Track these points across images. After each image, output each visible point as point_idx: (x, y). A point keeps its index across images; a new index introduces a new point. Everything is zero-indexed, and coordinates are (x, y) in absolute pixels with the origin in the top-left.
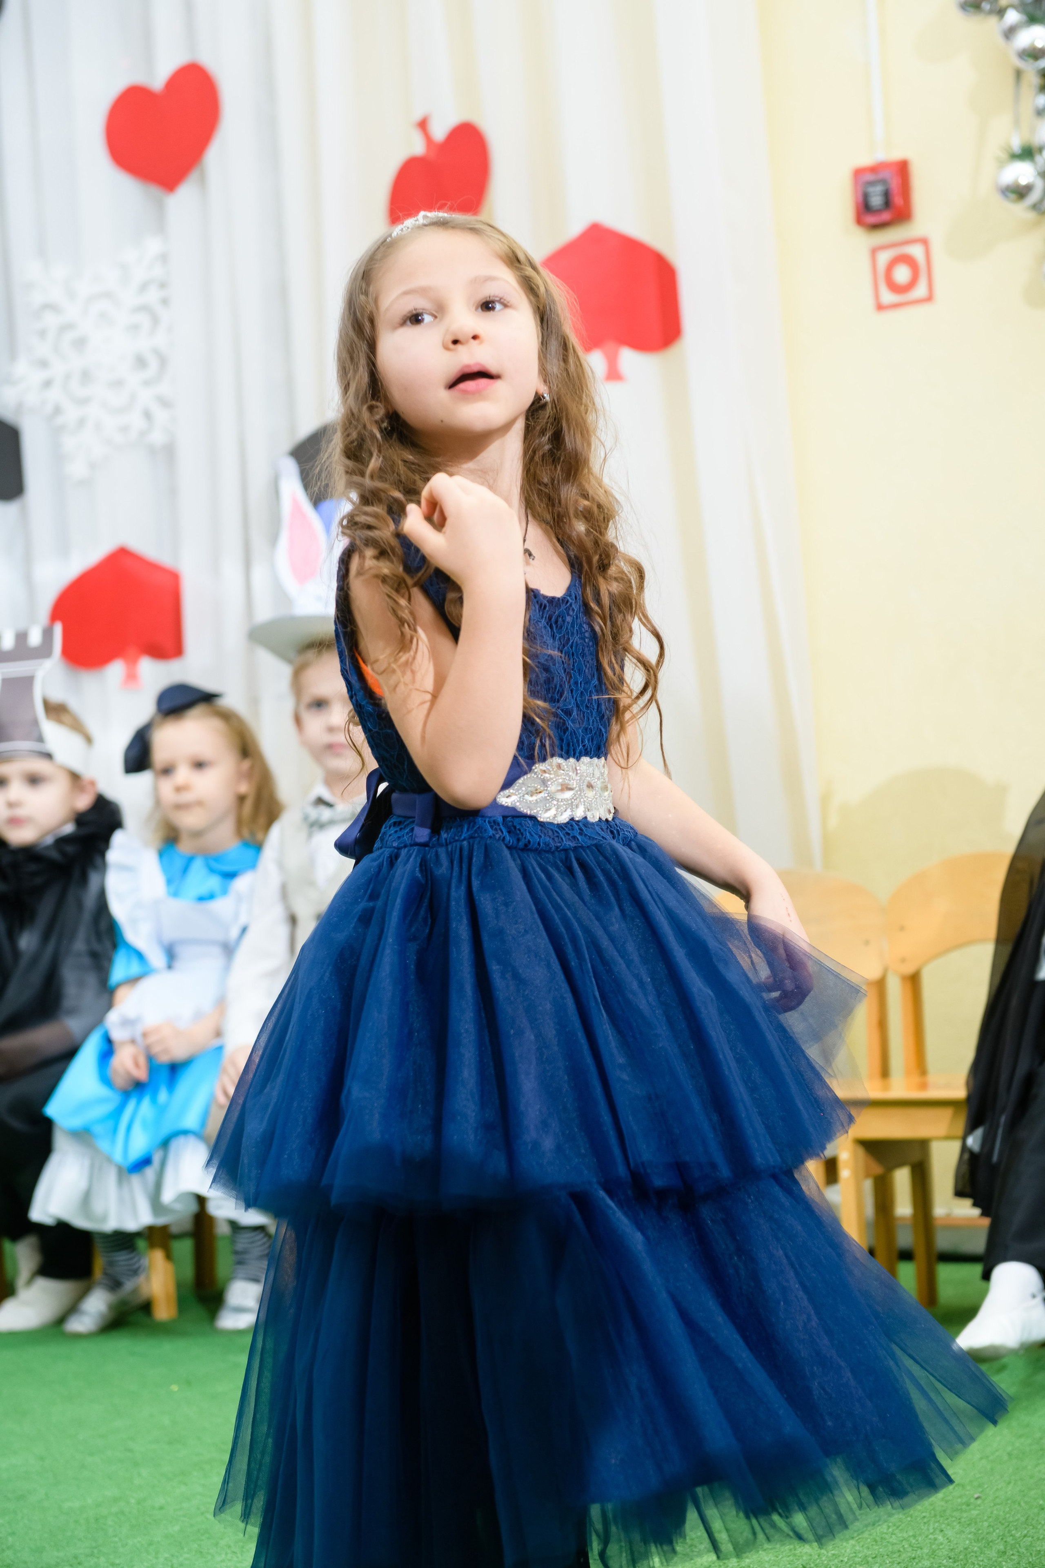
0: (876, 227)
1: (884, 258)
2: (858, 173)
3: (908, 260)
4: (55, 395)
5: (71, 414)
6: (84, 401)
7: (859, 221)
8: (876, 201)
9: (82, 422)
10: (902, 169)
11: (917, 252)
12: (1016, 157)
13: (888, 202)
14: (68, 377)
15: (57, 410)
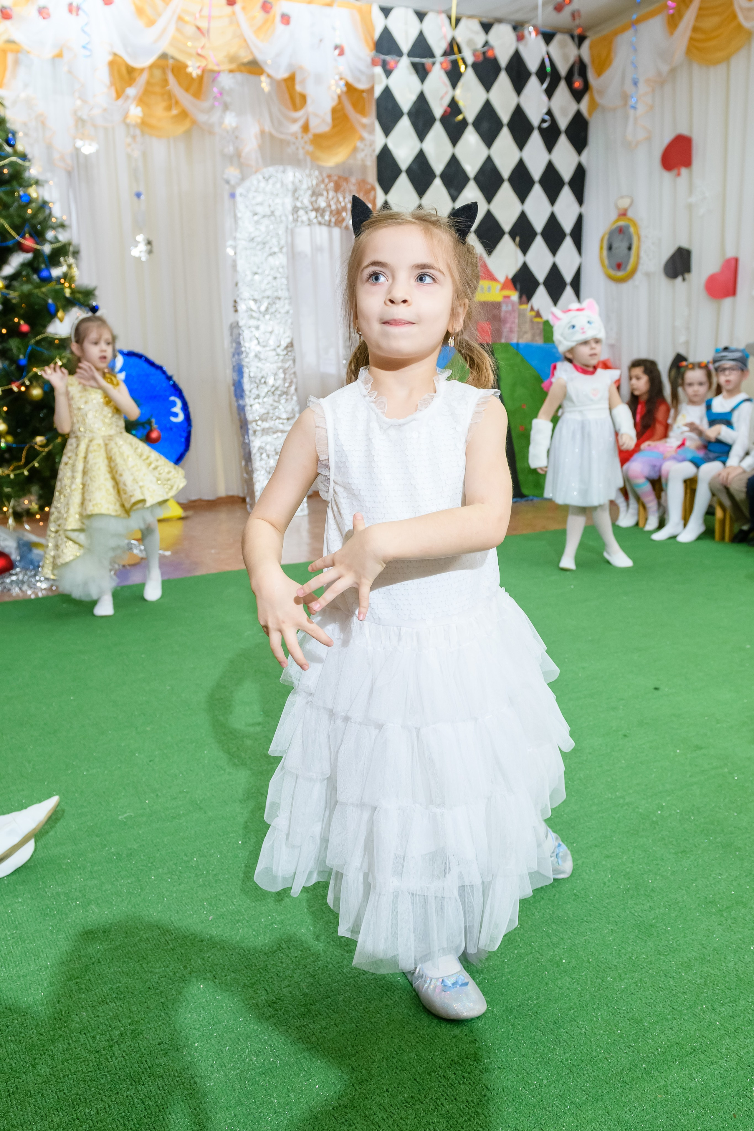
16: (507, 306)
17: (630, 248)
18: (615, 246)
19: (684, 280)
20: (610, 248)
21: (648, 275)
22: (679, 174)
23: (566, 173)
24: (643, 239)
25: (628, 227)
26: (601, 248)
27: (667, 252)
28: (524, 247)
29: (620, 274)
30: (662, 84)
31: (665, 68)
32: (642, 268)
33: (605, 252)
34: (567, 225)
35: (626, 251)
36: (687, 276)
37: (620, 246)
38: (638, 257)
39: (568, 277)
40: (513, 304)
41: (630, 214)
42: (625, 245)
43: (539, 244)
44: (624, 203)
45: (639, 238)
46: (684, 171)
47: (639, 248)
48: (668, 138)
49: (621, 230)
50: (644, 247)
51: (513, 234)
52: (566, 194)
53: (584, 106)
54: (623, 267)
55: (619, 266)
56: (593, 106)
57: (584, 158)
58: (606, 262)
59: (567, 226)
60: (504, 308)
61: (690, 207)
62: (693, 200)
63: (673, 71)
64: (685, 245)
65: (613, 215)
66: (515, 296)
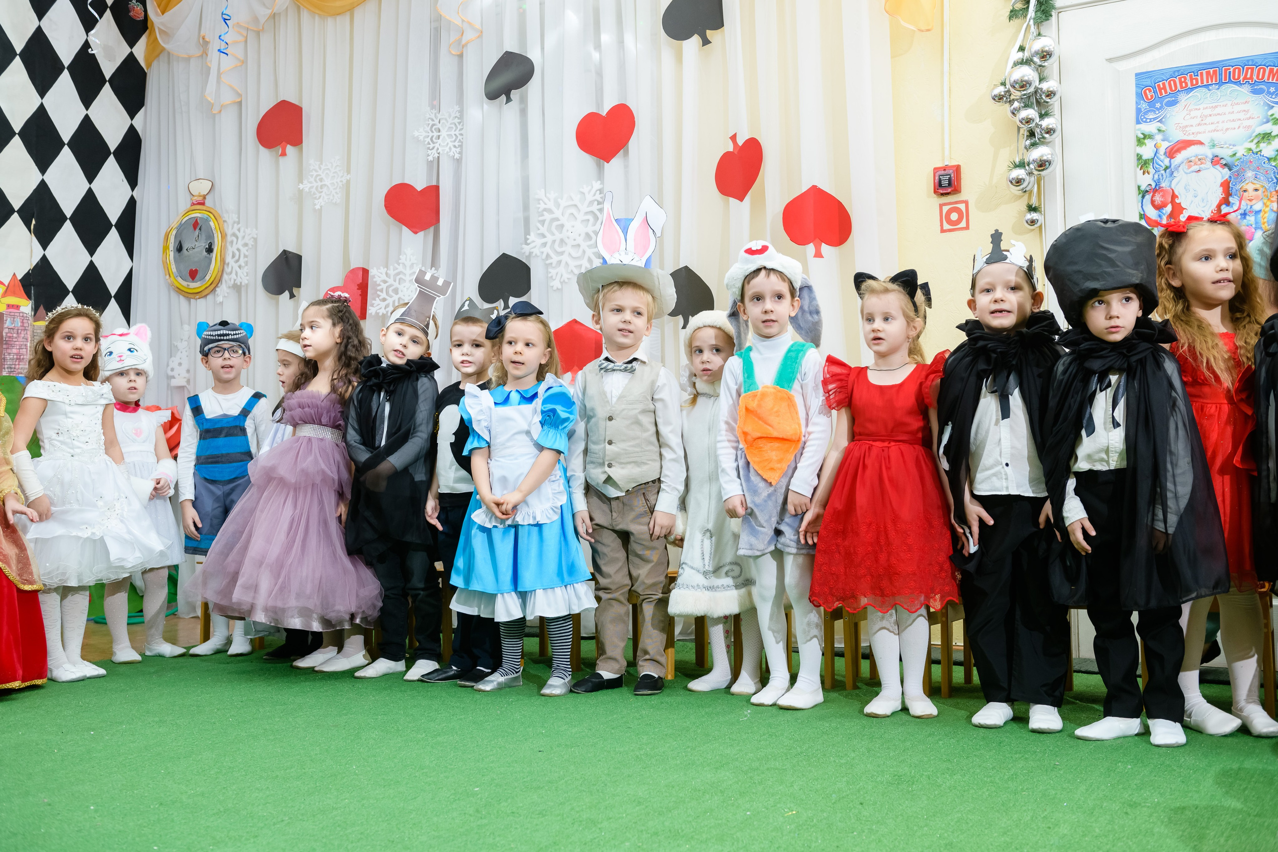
0: (942, 194)
1: (945, 209)
2: (936, 170)
3: (958, 210)
4: (547, 250)
5: (555, 259)
6: (562, 253)
7: (935, 192)
8: (945, 183)
9: (560, 262)
10: (958, 169)
11: (962, 207)
12: (1016, 166)
13: (950, 184)
14: (554, 241)
15: (548, 256)
16: (13, 322)
17: (210, 250)
18: (185, 247)
19: (292, 296)
20: (180, 249)
21: (237, 288)
22: (284, 154)
23: (113, 138)
24: (229, 238)
25: (207, 221)
26: (165, 249)
27: (267, 257)
28: (45, 236)
29: (195, 285)
30: (258, 33)
31: (264, 13)
32: (228, 279)
33: (171, 254)
34: (113, 211)
35: (205, 253)
36: (295, 290)
37: (195, 246)
38: (223, 262)
39: (113, 286)
40: (23, 318)
41: (208, 202)
42: (203, 244)
43: (67, 234)
44: (201, 188)
45: (224, 236)
46: (290, 149)
47: (223, 249)
48: (266, 105)
49: (196, 224)
50: (230, 250)
51: (26, 213)
52: (111, 168)
53: (140, 50)
54: (197, 277)
55: (193, 274)
56: (155, 51)
57: (138, 122)
58: (173, 268)
59: (114, 213)
60: (8, 323)
61: (300, 198)
62: (305, 186)
63: (274, 16)
64: (292, 249)
65: (184, 204)
66: (26, 306)
